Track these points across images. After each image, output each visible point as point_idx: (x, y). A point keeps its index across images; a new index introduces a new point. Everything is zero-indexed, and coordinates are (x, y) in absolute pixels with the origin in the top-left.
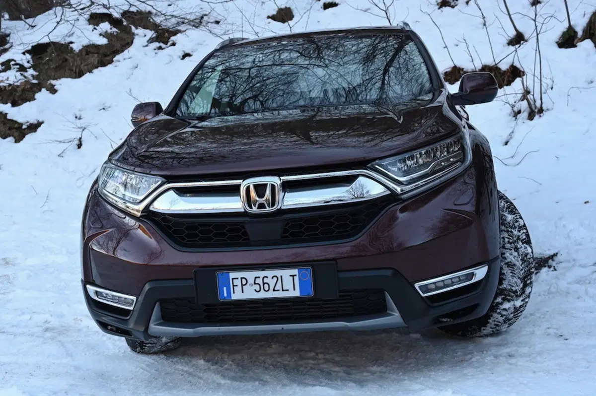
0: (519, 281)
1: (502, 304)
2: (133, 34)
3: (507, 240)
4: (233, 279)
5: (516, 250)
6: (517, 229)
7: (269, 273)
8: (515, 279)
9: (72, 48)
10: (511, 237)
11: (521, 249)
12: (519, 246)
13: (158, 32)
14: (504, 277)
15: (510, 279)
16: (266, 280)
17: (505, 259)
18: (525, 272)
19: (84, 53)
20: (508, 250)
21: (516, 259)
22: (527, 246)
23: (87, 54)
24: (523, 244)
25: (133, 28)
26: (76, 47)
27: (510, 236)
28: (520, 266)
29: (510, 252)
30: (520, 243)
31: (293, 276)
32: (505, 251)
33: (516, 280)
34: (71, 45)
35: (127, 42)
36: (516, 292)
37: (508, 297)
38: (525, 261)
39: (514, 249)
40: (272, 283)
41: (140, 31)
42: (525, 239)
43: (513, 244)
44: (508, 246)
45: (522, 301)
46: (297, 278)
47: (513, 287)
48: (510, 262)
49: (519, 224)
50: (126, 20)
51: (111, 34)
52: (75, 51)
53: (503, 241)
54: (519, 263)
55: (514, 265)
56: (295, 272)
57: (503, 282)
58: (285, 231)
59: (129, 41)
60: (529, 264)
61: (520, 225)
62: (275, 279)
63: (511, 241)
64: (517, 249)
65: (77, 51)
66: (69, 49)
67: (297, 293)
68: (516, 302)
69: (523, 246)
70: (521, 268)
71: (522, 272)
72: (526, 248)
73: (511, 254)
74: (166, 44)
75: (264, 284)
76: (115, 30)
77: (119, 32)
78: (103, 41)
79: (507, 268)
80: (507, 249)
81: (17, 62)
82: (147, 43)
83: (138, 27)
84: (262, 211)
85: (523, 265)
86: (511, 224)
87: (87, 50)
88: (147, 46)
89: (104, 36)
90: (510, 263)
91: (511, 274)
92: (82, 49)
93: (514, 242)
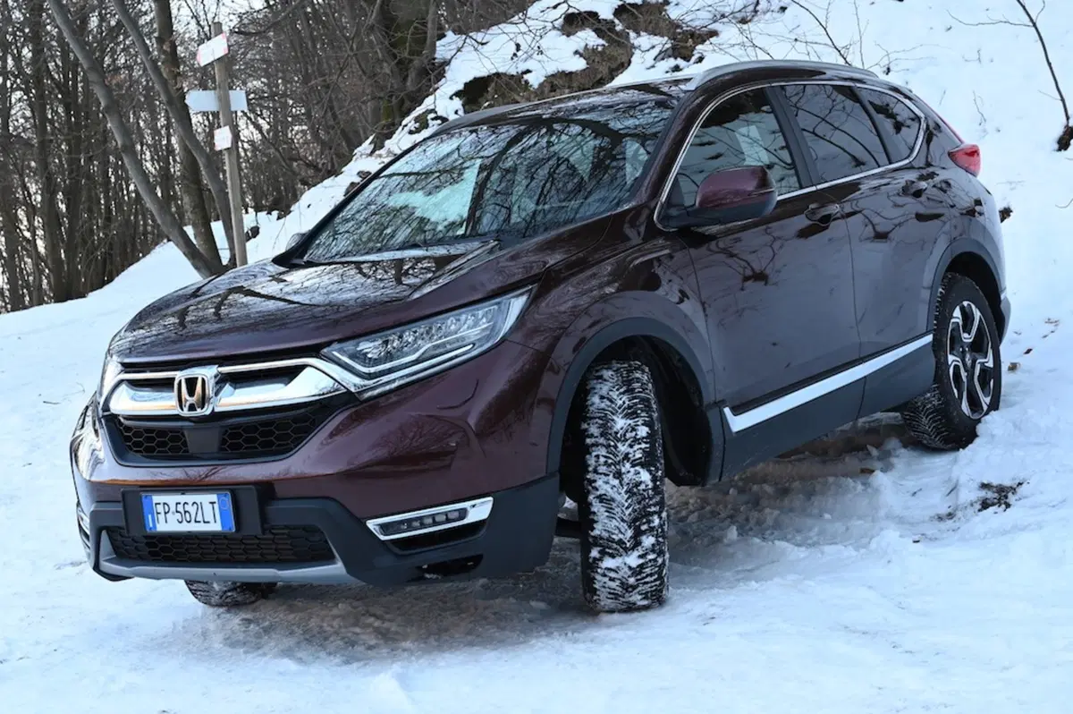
0: (624, 526)
1: (601, 559)
2: (633, 46)
3: (602, 460)
4: (156, 504)
5: (616, 475)
6: (627, 444)
7: (190, 498)
8: (614, 523)
9: (527, 82)
10: (611, 456)
11: (628, 475)
12: (623, 470)
13: (674, 39)
14: (595, 518)
15: (606, 521)
16: (187, 508)
17: (597, 490)
18: (634, 511)
19: (547, 90)
20: (603, 476)
21: (615, 489)
22: (641, 470)
23: (553, 89)
24: (633, 466)
25: (632, 35)
26: (534, 80)
27: (610, 453)
28: (623, 501)
29: (606, 479)
30: (628, 465)
31: (212, 503)
32: (597, 477)
33: (617, 524)
34: (526, 77)
35: (619, 62)
36: (621, 542)
37: (607, 550)
38: (635, 494)
39: (614, 474)
40: (192, 510)
41: (644, 40)
42: (641, 458)
43: (613, 467)
44: (602, 469)
45: (641, 557)
46: (216, 506)
47: (613, 534)
48: (605, 495)
49: (636, 434)
50: (620, 21)
51: (594, 50)
52: (531, 86)
53: (596, 462)
54: (621, 497)
55: (613, 500)
56: (214, 497)
57: (595, 526)
58: (224, 442)
59: (623, 60)
60: (644, 499)
61: (638, 437)
62: (195, 505)
63: (610, 461)
64: (619, 475)
65: (536, 86)
66: (523, 83)
67: (216, 527)
68: (626, 558)
69: (632, 470)
70: (626, 504)
71: (627, 512)
72: (639, 473)
73: (607, 483)
74: (688, 61)
75: (185, 512)
76: (601, 41)
77: (607, 45)
78: (579, 64)
79: (598, 504)
80: (601, 474)
81: (439, 114)
82: (652, 62)
83: (642, 33)
84: (193, 414)
85: (629, 501)
86: (619, 435)
87: (552, 82)
88: (653, 67)
89: (581, 55)
90: (604, 497)
91: (607, 514)
92: (545, 81)
93: (615, 464)
